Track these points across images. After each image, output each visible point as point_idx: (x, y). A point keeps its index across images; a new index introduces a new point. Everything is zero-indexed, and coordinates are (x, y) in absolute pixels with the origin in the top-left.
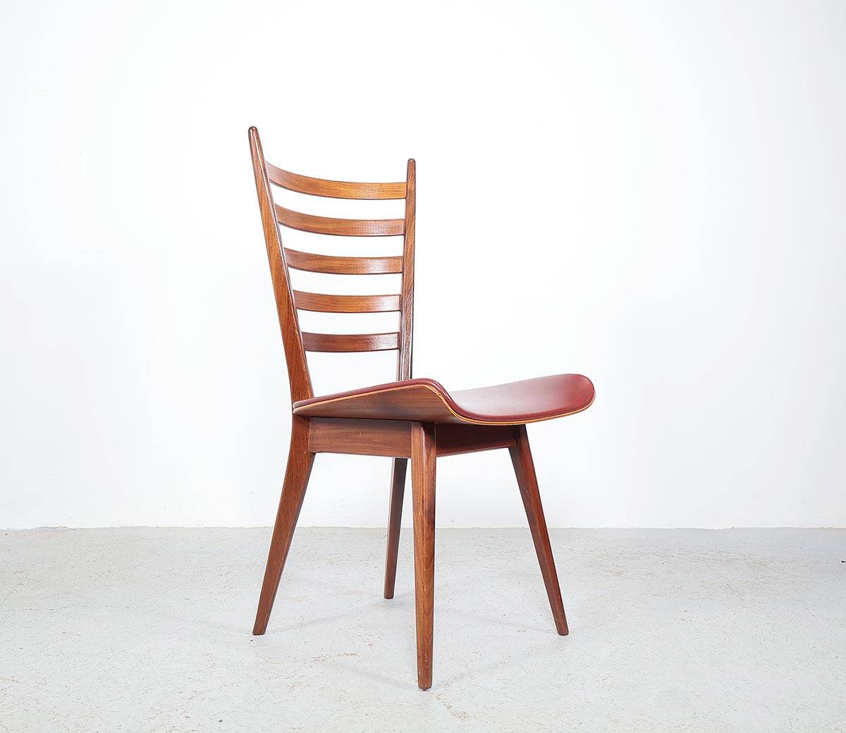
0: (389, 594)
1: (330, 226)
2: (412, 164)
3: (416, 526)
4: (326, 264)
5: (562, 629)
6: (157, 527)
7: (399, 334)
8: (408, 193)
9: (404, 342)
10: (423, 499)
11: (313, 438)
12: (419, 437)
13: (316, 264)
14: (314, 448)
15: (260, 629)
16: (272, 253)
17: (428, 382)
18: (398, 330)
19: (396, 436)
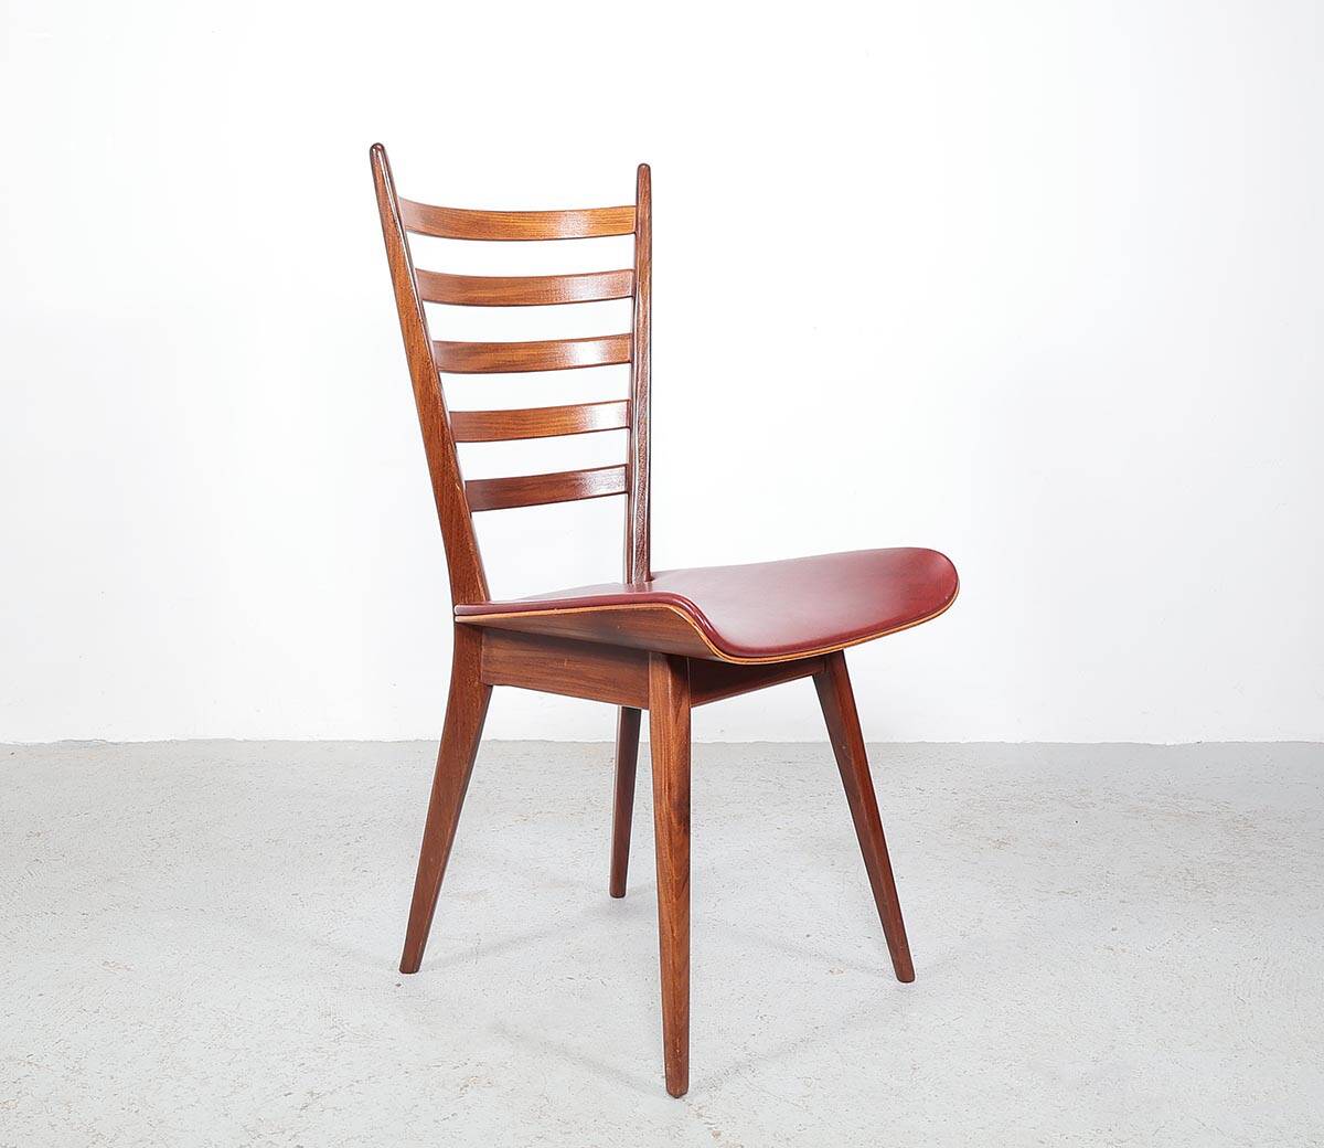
0: (618, 889)
1: (509, 293)
2: (644, 173)
3: (659, 826)
4: (504, 357)
5: (905, 972)
6: (246, 741)
7: (628, 468)
8: (637, 222)
9: (636, 483)
10: (669, 784)
11: (487, 662)
12: (661, 681)
13: (488, 358)
14: (489, 677)
15: (411, 963)
16: (414, 357)
17: (675, 600)
18: (625, 460)
19: (624, 672)
